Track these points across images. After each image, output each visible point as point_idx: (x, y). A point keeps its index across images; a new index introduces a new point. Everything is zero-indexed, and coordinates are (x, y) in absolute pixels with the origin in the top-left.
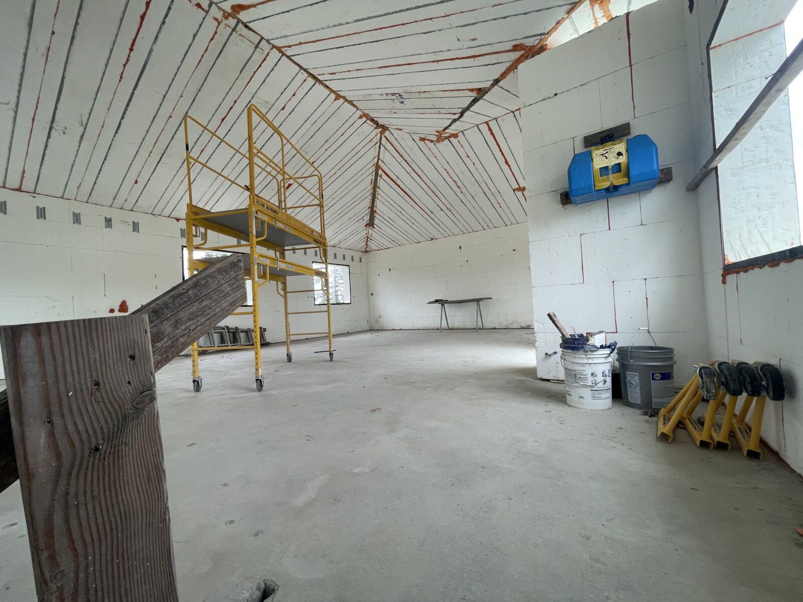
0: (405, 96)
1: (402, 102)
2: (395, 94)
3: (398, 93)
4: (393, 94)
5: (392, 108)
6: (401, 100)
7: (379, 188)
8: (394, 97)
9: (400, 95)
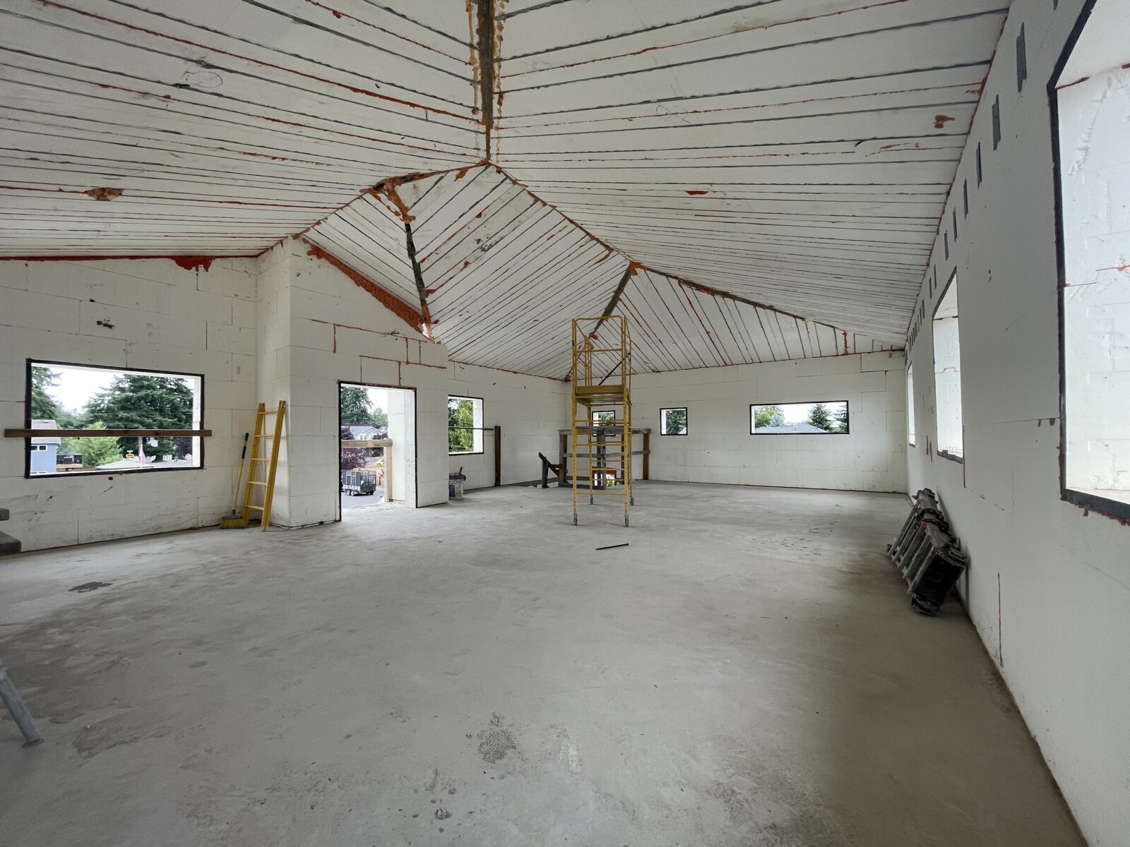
0: (479, 253)
1: (479, 241)
2: (489, 249)
3: (487, 250)
4: (491, 246)
5: (485, 224)
6: (481, 243)
7: (473, 82)
8: (488, 244)
9: (484, 250)
